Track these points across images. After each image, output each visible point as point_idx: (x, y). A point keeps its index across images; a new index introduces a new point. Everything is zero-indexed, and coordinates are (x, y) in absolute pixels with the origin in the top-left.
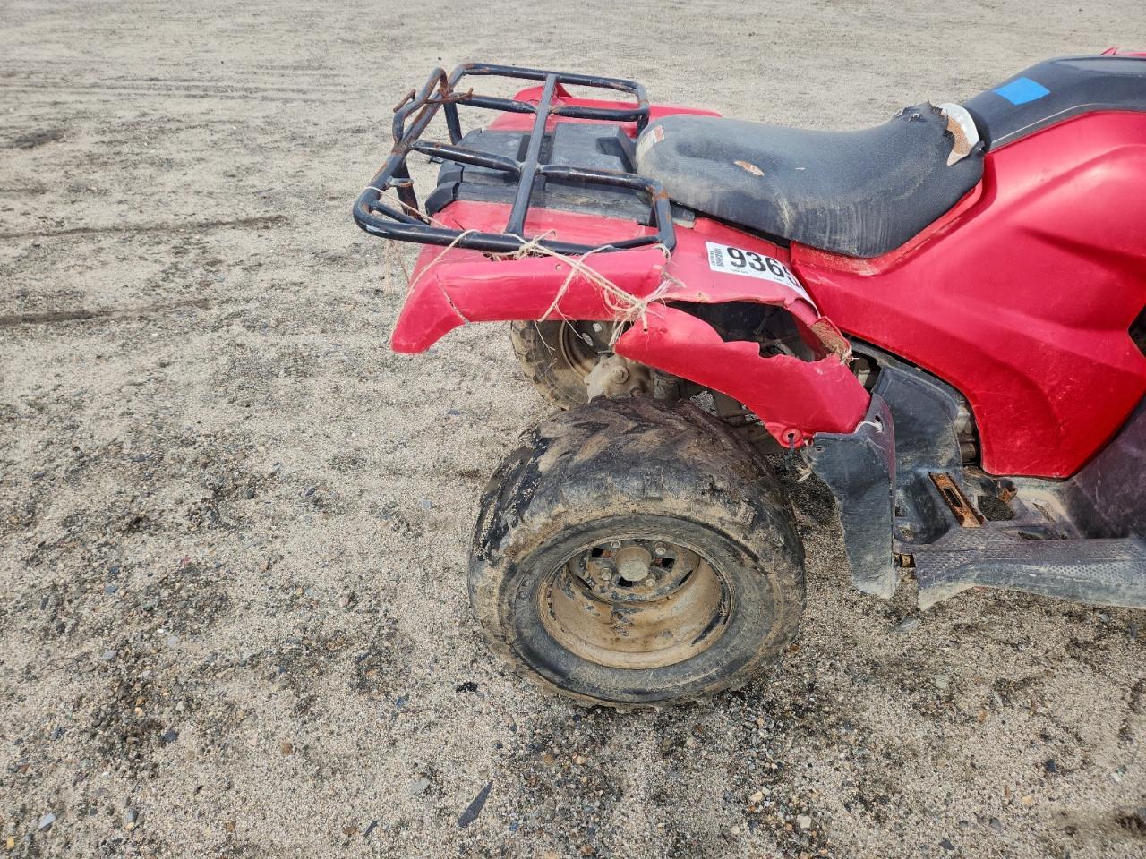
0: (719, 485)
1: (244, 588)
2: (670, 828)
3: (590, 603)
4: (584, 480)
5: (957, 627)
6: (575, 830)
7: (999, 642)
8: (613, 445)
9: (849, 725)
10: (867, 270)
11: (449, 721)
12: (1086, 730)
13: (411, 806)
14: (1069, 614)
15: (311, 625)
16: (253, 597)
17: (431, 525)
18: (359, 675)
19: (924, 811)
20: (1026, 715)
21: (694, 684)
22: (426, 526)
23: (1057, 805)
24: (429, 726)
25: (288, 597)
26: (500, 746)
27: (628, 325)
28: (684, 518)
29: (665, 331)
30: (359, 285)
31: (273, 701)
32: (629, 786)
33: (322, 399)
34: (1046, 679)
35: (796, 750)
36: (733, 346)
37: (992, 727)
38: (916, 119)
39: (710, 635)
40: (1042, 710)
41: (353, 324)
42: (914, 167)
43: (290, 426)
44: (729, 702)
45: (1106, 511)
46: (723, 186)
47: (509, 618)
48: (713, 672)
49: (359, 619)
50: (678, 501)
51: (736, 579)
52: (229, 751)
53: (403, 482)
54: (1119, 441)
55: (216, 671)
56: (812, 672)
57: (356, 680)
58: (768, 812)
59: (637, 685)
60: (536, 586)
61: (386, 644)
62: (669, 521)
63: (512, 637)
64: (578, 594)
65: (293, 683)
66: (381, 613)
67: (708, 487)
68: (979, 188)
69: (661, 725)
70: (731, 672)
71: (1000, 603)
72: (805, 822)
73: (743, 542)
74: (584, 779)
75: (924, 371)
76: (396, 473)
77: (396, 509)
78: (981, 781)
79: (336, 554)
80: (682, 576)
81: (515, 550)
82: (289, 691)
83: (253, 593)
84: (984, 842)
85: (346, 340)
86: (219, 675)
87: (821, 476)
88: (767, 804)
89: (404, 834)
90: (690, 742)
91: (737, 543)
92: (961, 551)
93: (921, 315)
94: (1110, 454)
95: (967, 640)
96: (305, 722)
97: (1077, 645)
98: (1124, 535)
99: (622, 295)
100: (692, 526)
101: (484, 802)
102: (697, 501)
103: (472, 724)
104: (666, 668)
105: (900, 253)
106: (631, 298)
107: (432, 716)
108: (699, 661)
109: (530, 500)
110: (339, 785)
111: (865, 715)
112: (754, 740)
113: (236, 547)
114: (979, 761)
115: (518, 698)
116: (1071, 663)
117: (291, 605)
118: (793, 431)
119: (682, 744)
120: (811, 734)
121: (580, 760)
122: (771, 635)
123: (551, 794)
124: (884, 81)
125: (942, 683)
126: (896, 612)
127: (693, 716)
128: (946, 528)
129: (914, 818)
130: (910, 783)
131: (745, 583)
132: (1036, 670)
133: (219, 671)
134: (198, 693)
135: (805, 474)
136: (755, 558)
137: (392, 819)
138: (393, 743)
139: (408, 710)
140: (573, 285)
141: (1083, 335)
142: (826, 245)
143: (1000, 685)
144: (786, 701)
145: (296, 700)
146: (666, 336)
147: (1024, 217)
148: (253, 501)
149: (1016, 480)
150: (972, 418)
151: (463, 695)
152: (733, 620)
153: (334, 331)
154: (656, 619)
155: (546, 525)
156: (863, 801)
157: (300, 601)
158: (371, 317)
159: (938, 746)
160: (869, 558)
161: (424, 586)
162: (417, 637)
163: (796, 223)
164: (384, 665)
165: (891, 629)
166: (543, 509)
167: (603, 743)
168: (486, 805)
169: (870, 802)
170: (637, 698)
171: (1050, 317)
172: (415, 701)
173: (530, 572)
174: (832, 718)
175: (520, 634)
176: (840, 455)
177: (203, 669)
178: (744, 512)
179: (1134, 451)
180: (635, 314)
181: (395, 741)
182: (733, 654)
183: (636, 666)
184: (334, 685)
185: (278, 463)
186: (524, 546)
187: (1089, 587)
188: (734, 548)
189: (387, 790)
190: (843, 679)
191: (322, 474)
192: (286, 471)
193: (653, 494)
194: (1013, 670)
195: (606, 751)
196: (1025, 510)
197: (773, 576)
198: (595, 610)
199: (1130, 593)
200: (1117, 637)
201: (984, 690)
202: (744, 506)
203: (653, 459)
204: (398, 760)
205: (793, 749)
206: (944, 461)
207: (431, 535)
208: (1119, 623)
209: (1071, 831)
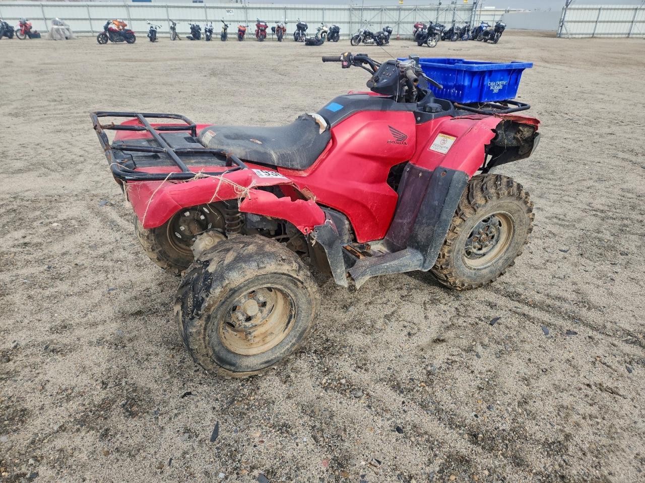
0: (284, 258)
1: (32, 402)
2: (298, 404)
3: (235, 333)
4: (233, 268)
5: (366, 304)
6: (262, 421)
7: (381, 304)
8: (239, 253)
9: (344, 347)
10: (304, 174)
11: (185, 410)
12: (415, 321)
13: (186, 446)
14: (398, 289)
15: (86, 402)
16: (43, 403)
17: (129, 341)
18: (128, 411)
19: (379, 362)
20: (396, 323)
21: (288, 349)
22: (126, 341)
23: (415, 344)
24: (176, 415)
25: (64, 396)
26: (214, 408)
27: (243, 199)
28: (275, 273)
29: (257, 198)
30: (11, 243)
31: (87, 440)
32: (275, 398)
33: (24, 304)
34: (399, 310)
35: (331, 361)
36: (282, 199)
37: (388, 330)
38: (304, 119)
39: (290, 325)
40: (400, 319)
41: (19, 263)
42: (310, 136)
43: (11, 322)
44: (300, 356)
45: (397, 243)
46: (249, 149)
47: (209, 344)
48: (294, 341)
49: (113, 390)
50: (271, 267)
51: (296, 295)
52: (74, 467)
53: (100, 328)
54: (395, 220)
55: (41, 441)
56: (325, 335)
57: (127, 414)
58: (330, 384)
59: (265, 359)
60: (218, 324)
61: (135, 394)
62: (269, 276)
63: (211, 353)
64: (229, 330)
65: (92, 429)
66: (124, 384)
67: (280, 259)
68: (331, 141)
69: (278, 374)
70: (300, 338)
71: (376, 292)
72: (343, 381)
73: (297, 277)
74: (257, 404)
75: (331, 208)
76: (94, 325)
77: (105, 340)
78: (391, 346)
79: (81, 369)
80: (271, 308)
81: (208, 308)
82: (92, 432)
83: (41, 401)
84: (400, 363)
85: (20, 272)
86: (46, 441)
87: (319, 241)
88: (329, 381)
89: (188, 456)
90: (292, 375)
91: (295, 278)
92: (363, 266)
93: (326, 187)
94: (393, 225)
95: (371, 307)
96: (109, 440)
97: (403, 297)
98: (406, 248)
99: (240, 187)
100: (278, 276)
101: (218, 429)
102: (279, 264)
103: (197, 407)
104: (275, 347)
105: (313, 167)
106: (243, 188)
107: (176, 411)
108: (288, 339)
109: (211, 284)
110: (144, 454)
111: (349, 342)
112: (315, 364)
113: (15, 386)
114: (389, 341)
115: (213, 389)
116: (404, 303)
117: (68, 399)
118: (307, 228)
119: (289, 376)
120: (333, 354)
121: (252, 398)
122: (312, 315)
123: (245, 414)
124: (253, 110)
125: (368, 323)
126: (345, 306)
127: (289, 365)
128: (355, 261)
129: (376, 365)
130: (371, 356)
131: (299, 296)
132: (394, 308)
133: (44, 440)
134: (38, 453)
135: (314, 242)
136: (302, 283)
137: (178, 454)
138: (162, 428)
139: (162, 414)
140: (221, 186)
141: (375, 186)
142: (290, 167)
143: (386, 316)
144: (320, 348)
145: (98, 434)
146: (258, 200)
147: (348, 149)
148: (11, 363)
149: (369, 243)
150: (350, 223)
151: (186, 398)
152: (297, 315)
153: (9, 270)
154: (264, 331)
155: (221, 292)
156: (359, 367)
157: (73, 395)
158: (29, 257)
159: (375, 342)
160: (339, 271)
161: (140, 366)
162: (150, 385)
163: (279, 159)
164: (139, 403)
165: (346, 312)
166: (218, 285)
167: (258, 389)
168: (220, 430)
169: (361, 366)
170: (267, 365)
171: (364, 181)
172: (163, 410)
173: (216, 317)
174: (339, 347)
175: (214, 350)
176: (323, 232)
177: (33, 442)
178: (295, 266)
179: (400, 221)
180: (246, 194)
181: (163, 427)
182: (300, 330)
183: (263, 351)
184: (117, 420)
185: (15, 341)
186: (213, 305)
187: (402, 266)
188: (294, 281)
189: (170, 446)
190: (337, 334)
191: (47, 338)
192: (23, 343)
193: (261, 265)
194: (388, 310)
195: (261, 391)
196: (374, 252)
197: (309, 289)
198: (238, 336)
199: (413, 264)
200: (414, 291)
201: (382, 320)
202: (294, 263)
203: (257, 254)
204: (168, 432)
205: (329, 362)
206: (346, 241)
207: (131, 345)
208: (413, 287)
209: (422, 350)
